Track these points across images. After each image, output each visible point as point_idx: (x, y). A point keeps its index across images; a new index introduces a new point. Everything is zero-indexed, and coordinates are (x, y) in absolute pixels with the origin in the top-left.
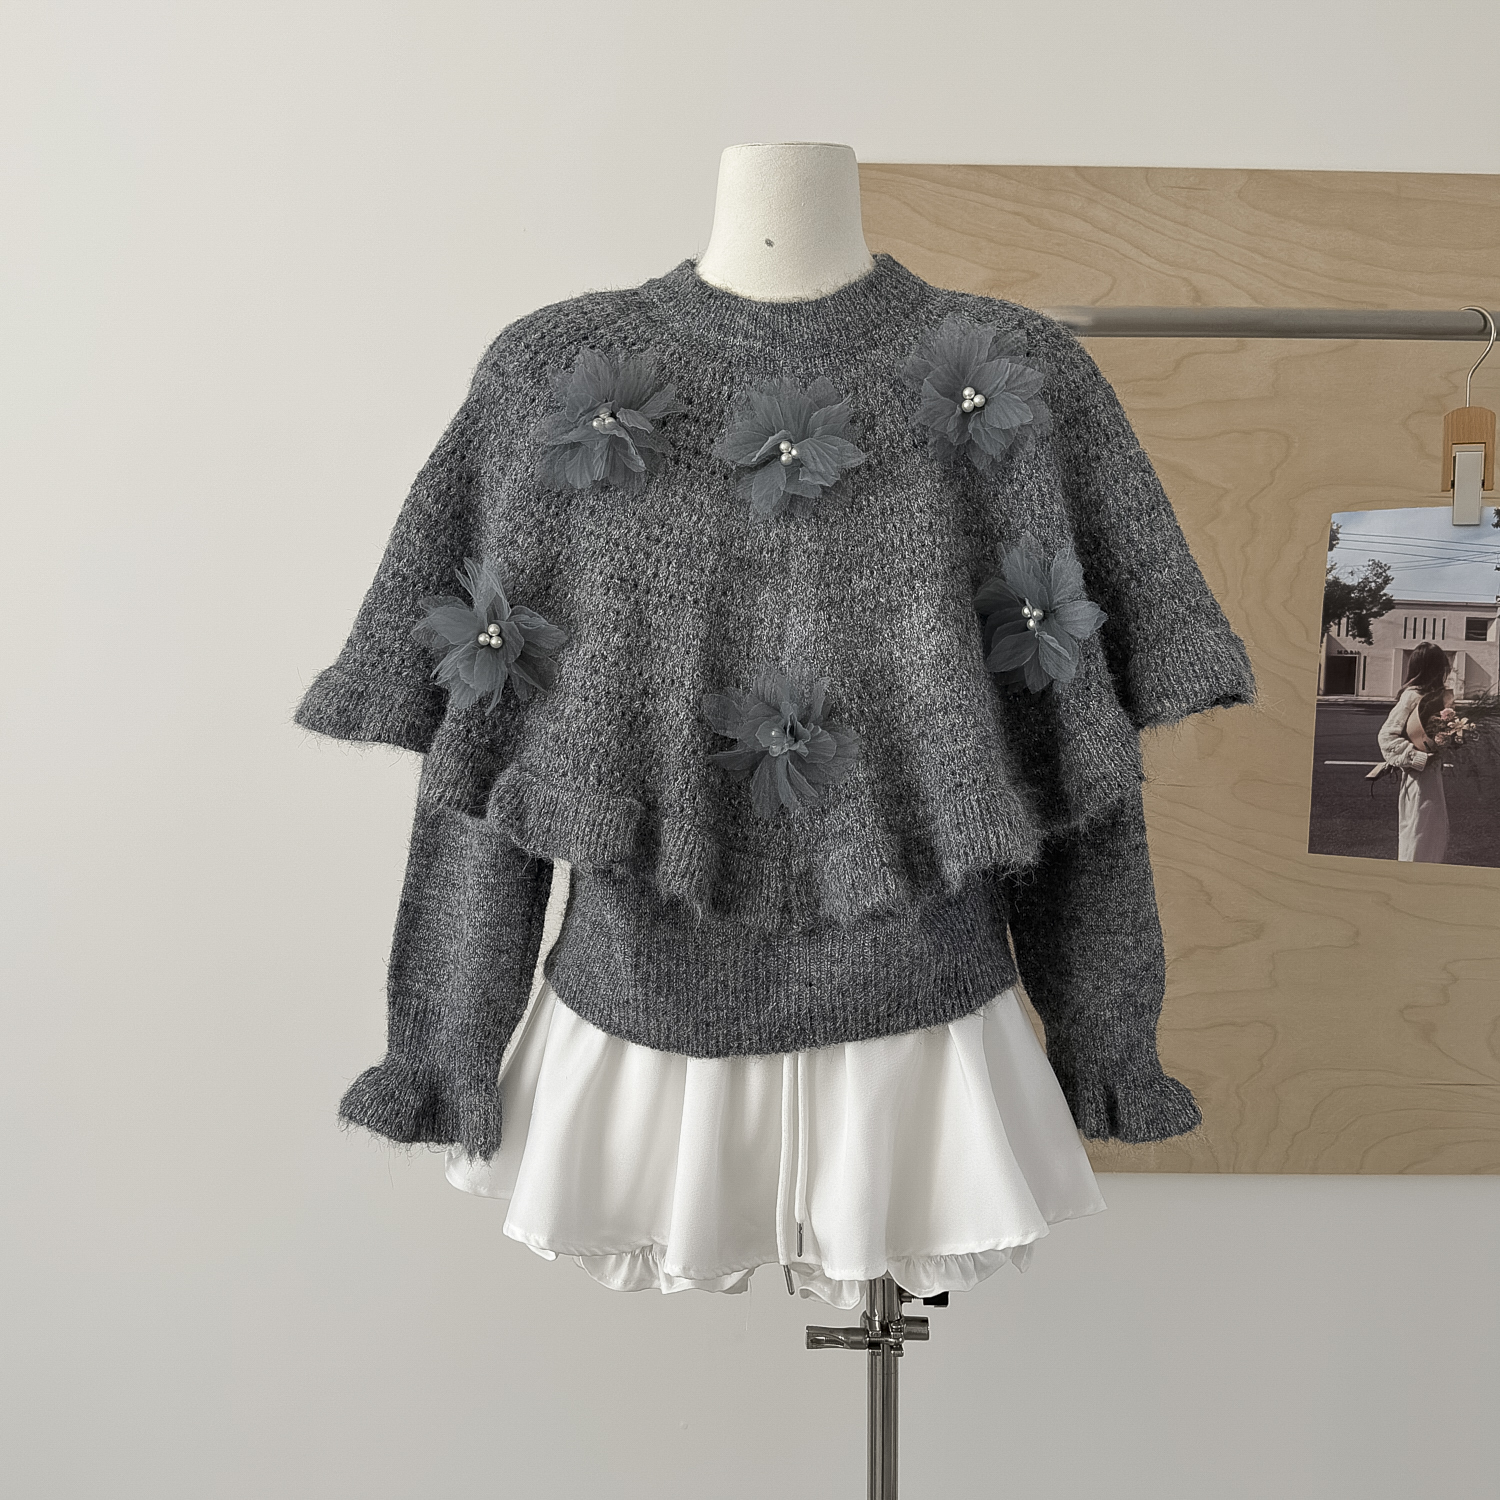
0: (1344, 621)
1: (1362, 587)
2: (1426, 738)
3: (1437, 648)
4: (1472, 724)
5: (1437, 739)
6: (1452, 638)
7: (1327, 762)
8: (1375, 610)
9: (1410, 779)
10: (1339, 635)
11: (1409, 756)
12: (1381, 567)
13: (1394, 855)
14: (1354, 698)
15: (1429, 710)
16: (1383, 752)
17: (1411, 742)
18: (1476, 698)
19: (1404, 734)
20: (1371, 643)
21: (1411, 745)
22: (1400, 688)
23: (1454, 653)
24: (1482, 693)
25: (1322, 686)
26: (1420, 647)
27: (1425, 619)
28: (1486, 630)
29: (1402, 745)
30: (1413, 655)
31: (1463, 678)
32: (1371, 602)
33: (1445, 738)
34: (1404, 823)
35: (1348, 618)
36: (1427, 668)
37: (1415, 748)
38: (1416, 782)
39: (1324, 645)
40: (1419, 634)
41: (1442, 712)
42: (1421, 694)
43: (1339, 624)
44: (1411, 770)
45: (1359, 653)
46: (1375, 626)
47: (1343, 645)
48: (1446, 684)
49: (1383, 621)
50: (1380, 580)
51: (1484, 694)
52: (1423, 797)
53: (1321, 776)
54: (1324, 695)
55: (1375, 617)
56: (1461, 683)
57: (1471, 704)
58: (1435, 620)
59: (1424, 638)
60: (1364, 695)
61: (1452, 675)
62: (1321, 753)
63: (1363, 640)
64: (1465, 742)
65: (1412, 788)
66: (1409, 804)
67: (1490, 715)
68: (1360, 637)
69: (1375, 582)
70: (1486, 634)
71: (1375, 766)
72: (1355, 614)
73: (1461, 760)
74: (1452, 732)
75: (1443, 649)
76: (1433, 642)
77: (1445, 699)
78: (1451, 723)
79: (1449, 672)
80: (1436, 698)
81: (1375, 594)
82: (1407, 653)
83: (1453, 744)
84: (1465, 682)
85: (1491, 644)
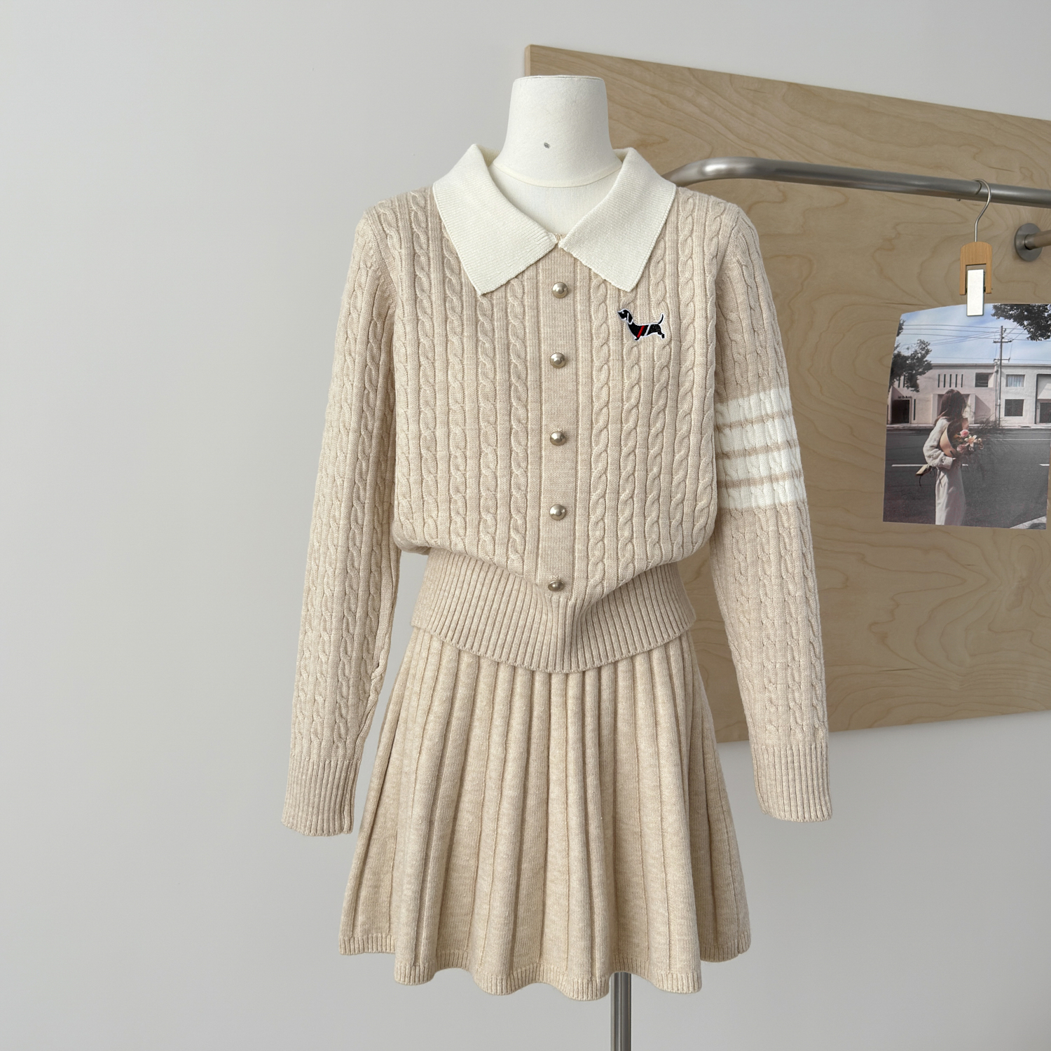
0: (902, 378)
1: (913, 357)
2: (951, 449)
3: (958, 392)
4: (979, 439)
5: (958, 449)
6: (967, 387)
7: (893, 465)
8: (920, 370)
9: (942, 474)
10: (899, 386)
11: (941, 461)
12: (924, 344)
13: (934, 521)
14: (907, 425)
15: (953, 431)
16: (926, 458)
17: (942, 451)
18: (982, 423)
19: (938, 447)
20: (918, 391)
21: (943, 453)
22: (936, 418)
23: (969, 395)
24: (985, 420)
25: (889, 419)
26: (948, 393)
27: (951, 375)
28: (988, 380)
29: (937, 453)
30: (944, 398)
31: (974, 411)
32: (918, 366)
33: (963, 448)
34: (939, 504)
35: (905, 376)
36: (952, 405)
37: (945, 455)
38: (946, 476)
39: (890, 393)
40: (948, 385)
41: (961, 433)
42: (948, 420)
43: (899, 380)
44: (942, 468)
45: (911, 397)
46: (921, 380)
47: (902, 393)
48: (964, 415)
49: (925, 378)
50: (923, 352)
51: (988, 419)
52: (950, 485)
53: (890, 475)
54: (891, 424)
55: (920, 375)
56: (972, 414)
57: (979, 427)
58: (957, 375)
59: (950, 386)
60: (914, 423)
61: (967, 409)
62: (890, 459)
63: (913, 389)
64: (975, 451)
65: (944, 479)
66: (941, 489)
67: (991, 433)
68: (912, 387)
69: (921, 353)
70: (987, 383)
71: (921, 467)
72: (909, 373)
73: (973, 461)
74: (967, 444)
75: (963, 391)
76: (956, 389)
77: (963, 424)
78: (966, 439)
79: (965, 407)
80: (958, 424)
81: (921, 360)
82: (940, 396)
83: (967, 451)
84: (975, 413)
85: (991, 389)
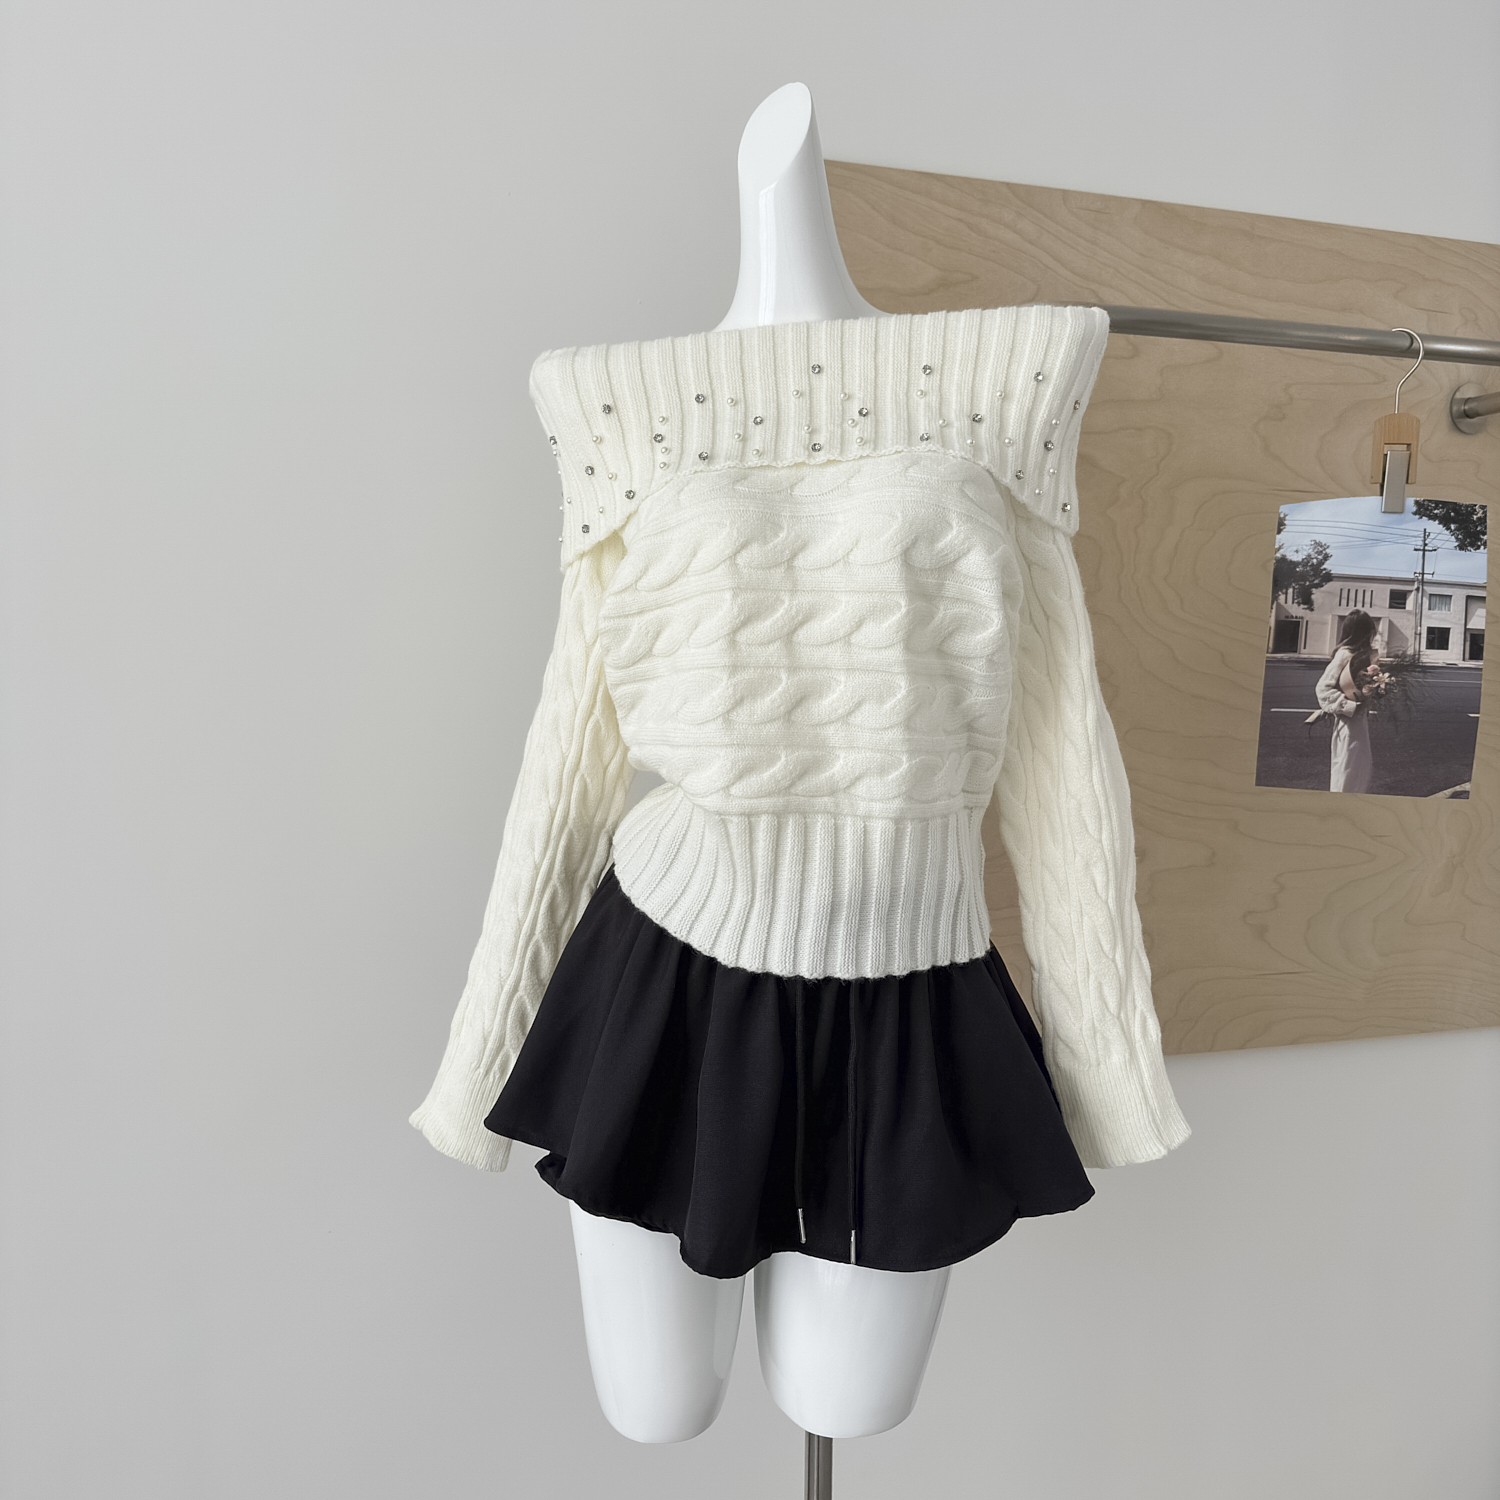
0: (1290, 591)
1: (1305, 562)
2: (1355, 690)
3: (1366, 614)
4: (1393, 678)
5: (1364, 691)
6: (1378, 607)
7: (1273, 710)
8: (1316, 581)
9: (1341, 723)
10: (1286, 602)
11: (1341, 705)
12: (1321, 546)
13: (1329, 789)
14: (1295, 655)
15: (1358, 666)
16: (1320, 702)
17: (1343, 692)
18: (1396, 656)
19: (1337, 686)
20: (1312, 610)
21: (1343, 695)
22: (1335, 648)
24: (1400, 653)
25: (1271, 645)
26: (1351, 614)
27: (1357, 590)
28: (1405, 600)
29: (1335, 695)
30: (1346, 621)
31: (1386, 639)
33: (1371, 690)
34: (1336, 761)
35: (1294, 589)
36: (1358, 631)
37: (1346, 698)
38: (1346, 727)
39: (1274, 610)
41: (1369, 668)
42: (1352, 651)
43: (1286, 594)
44: (1342, 716)
45: (1302, 618)
46: (1317, 595)
47: (1289, 611)
48: (1372, 645)
49: (1323, 592)
50: (1320, 557)
51: (1404, 653)
52: (1352, 738)
53: (1267, 722)
54: (1273, 652)
55: (1316, 588)
57: (1392, 662)
58: (1364, 591)
59: (1356, 606)
60: (1305, 653)
62: (1269, 700)
63: (1305, 606)
65: (1344, 730)
66: (1339, 744)
67: (1407, 671)
69: (1316, 558)
70: (1405, 604)
72: (1300, 585)
73: (1383, 708)
74: (1377, 685)
75: (1371, 615)
76: (1363, 610)
77: (1371, 657)
79: (1375, 634)
80: (1364, 657)
81: (1317, 568)
84: (1388, 643)
85: (1409, 612)
